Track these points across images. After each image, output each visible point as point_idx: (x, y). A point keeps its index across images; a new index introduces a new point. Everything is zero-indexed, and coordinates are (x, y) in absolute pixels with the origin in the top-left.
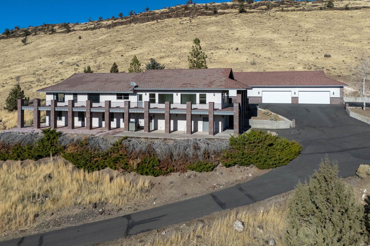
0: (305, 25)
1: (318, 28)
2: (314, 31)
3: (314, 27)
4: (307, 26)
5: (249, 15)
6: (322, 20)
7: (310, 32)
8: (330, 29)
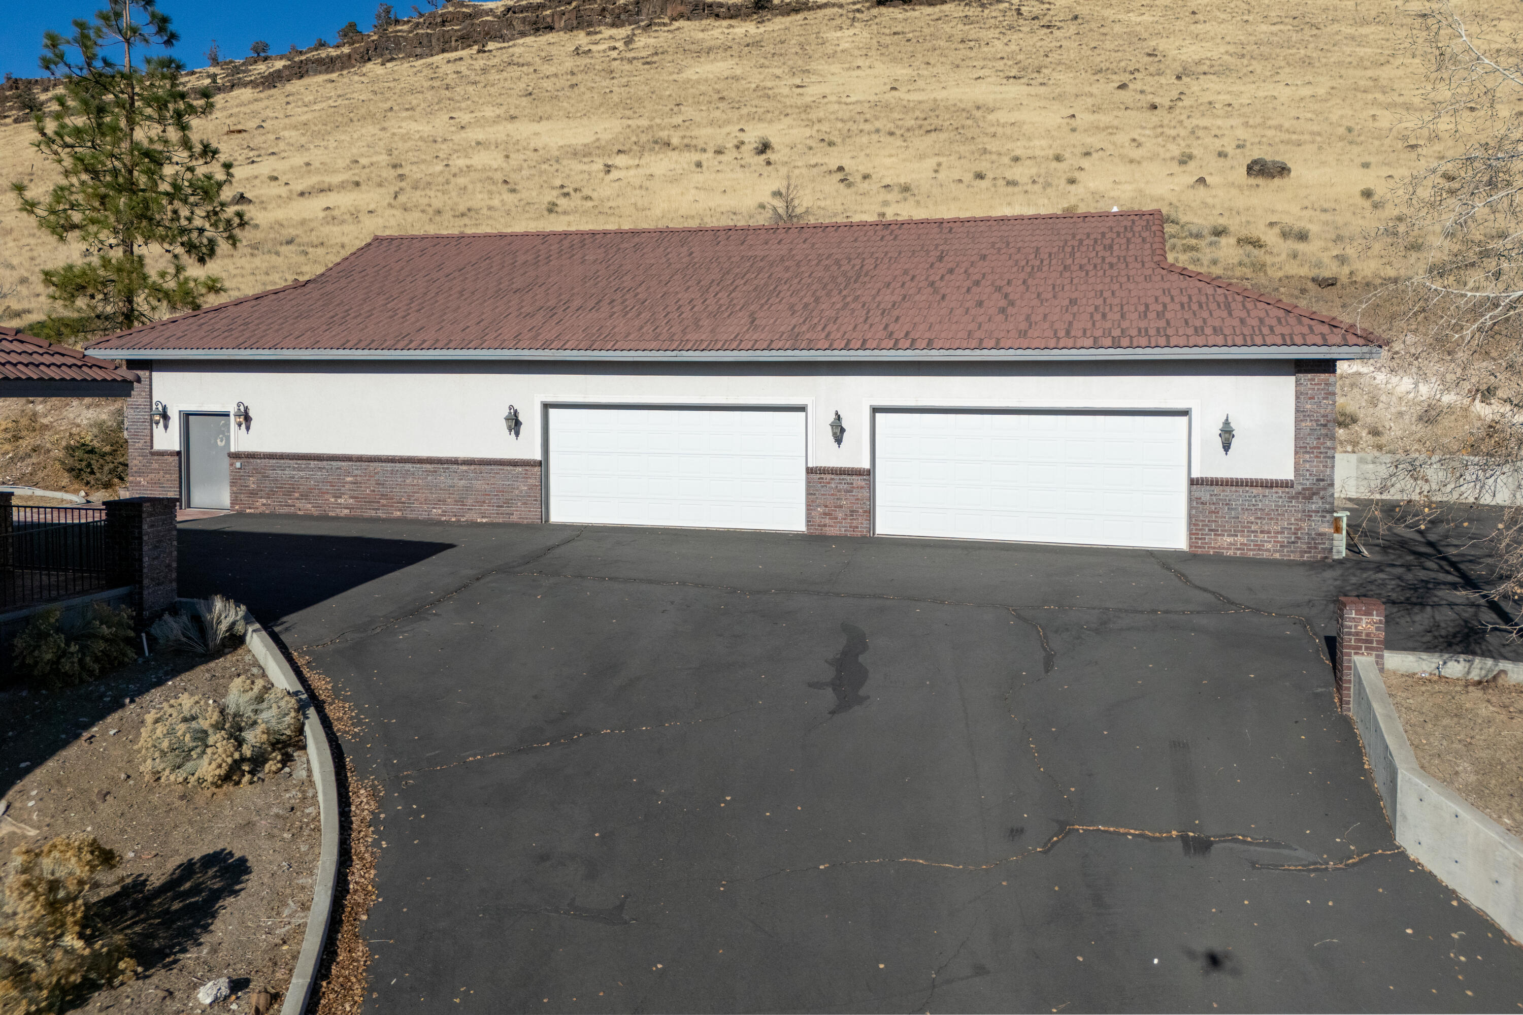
0: (1184, 50)
1: (1245, 61)
2: (1222, 71)
3: (1226, 57)
4: (1191, 52)
5: (917, 14)
6: (1275, 28)
7: (1202, 77)
8: (1307, 62)
